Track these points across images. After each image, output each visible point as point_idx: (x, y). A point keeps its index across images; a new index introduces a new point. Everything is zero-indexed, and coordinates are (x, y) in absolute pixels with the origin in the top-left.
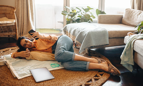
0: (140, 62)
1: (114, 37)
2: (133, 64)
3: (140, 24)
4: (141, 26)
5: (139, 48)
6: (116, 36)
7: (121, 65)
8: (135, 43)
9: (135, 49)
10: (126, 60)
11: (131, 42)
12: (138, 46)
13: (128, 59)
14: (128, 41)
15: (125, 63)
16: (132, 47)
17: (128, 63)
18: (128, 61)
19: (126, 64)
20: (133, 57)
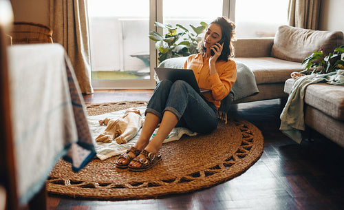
0: (318, 122)
1: (263, 82)
2: (303, 129)
3: (312, 56)
4: (313, 61)
5: (316, 97)
6: (267, 81)
7: (281, 131)
8: (307, 91)
9: (307, 101)
10: (291, 121)
11: (299, 89)
12: (313, 96)
13: (295, 120)
14: (293, 87)
15: (289, 128)
16: (302, 97)
17: (293, 127)
18: (294, 124)
19: (289, 130)
20: (303, 115)
